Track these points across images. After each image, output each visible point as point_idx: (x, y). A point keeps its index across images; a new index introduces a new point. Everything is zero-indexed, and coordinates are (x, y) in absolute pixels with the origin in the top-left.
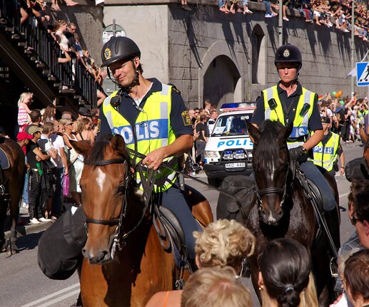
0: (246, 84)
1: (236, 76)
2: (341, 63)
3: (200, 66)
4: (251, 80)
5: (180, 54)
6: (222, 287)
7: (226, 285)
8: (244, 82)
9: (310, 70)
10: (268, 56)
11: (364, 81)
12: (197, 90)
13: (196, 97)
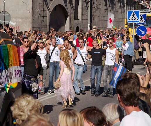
0: (71, 19)
1: (66, 16)
2: (120, 10)
3: (48, 10)
4: (74, 18)
5: (38, 4)
6: (40, 123)
7: (42, 122)
8: (70, 18)
9: (104, 13)
10: (83, 6)
11: (131, 20)
12: (46, 22)
13: (46, 26)
